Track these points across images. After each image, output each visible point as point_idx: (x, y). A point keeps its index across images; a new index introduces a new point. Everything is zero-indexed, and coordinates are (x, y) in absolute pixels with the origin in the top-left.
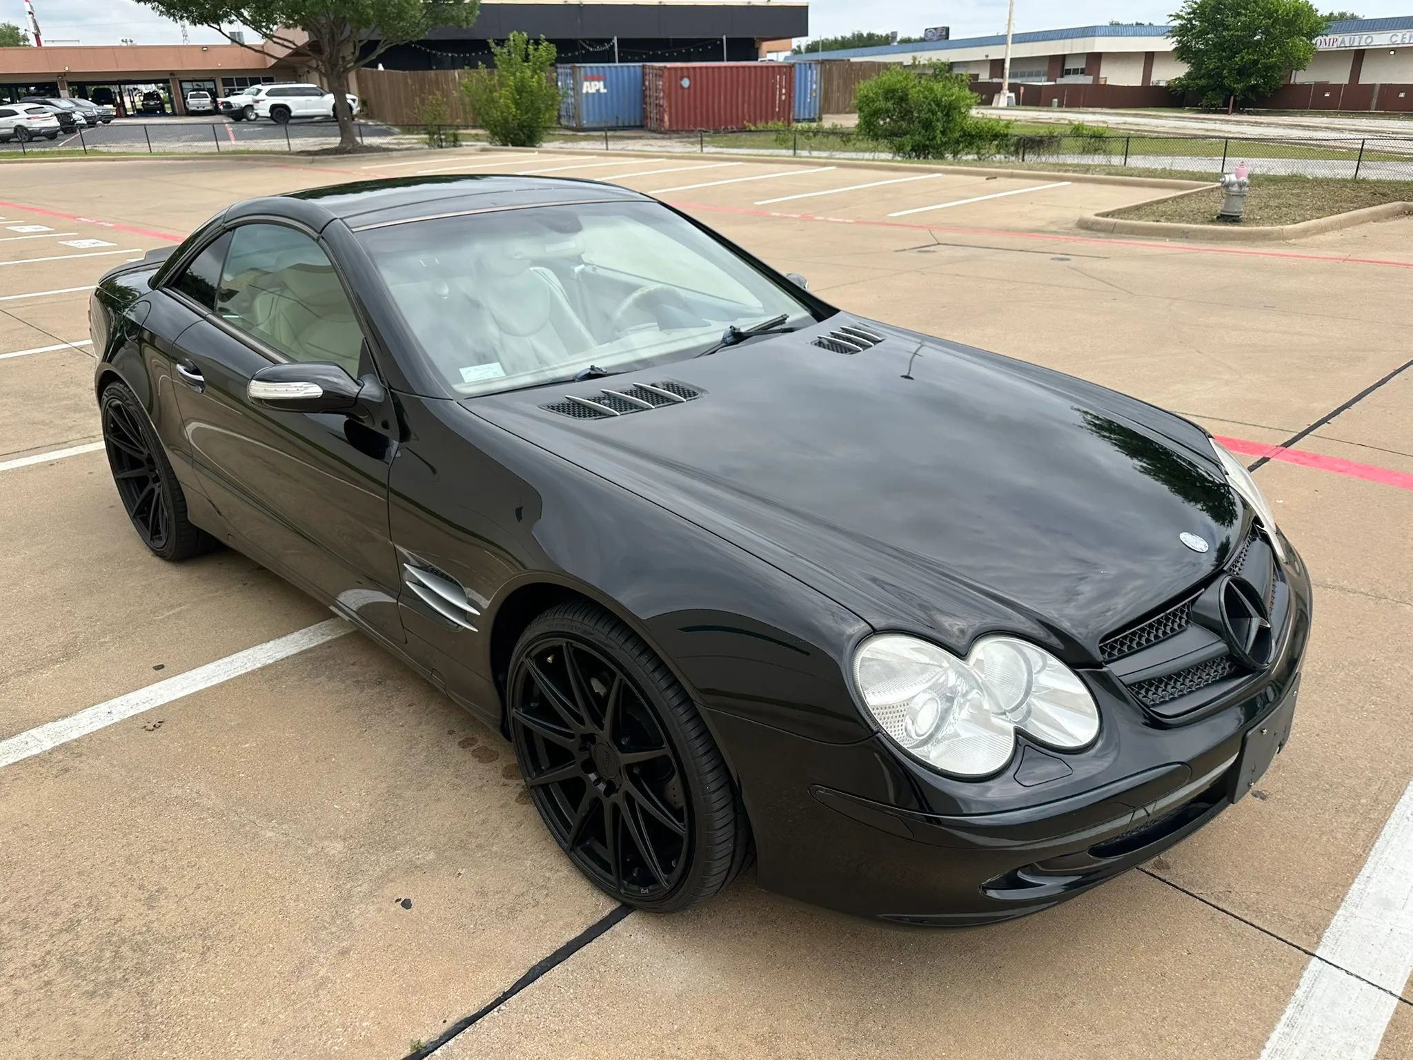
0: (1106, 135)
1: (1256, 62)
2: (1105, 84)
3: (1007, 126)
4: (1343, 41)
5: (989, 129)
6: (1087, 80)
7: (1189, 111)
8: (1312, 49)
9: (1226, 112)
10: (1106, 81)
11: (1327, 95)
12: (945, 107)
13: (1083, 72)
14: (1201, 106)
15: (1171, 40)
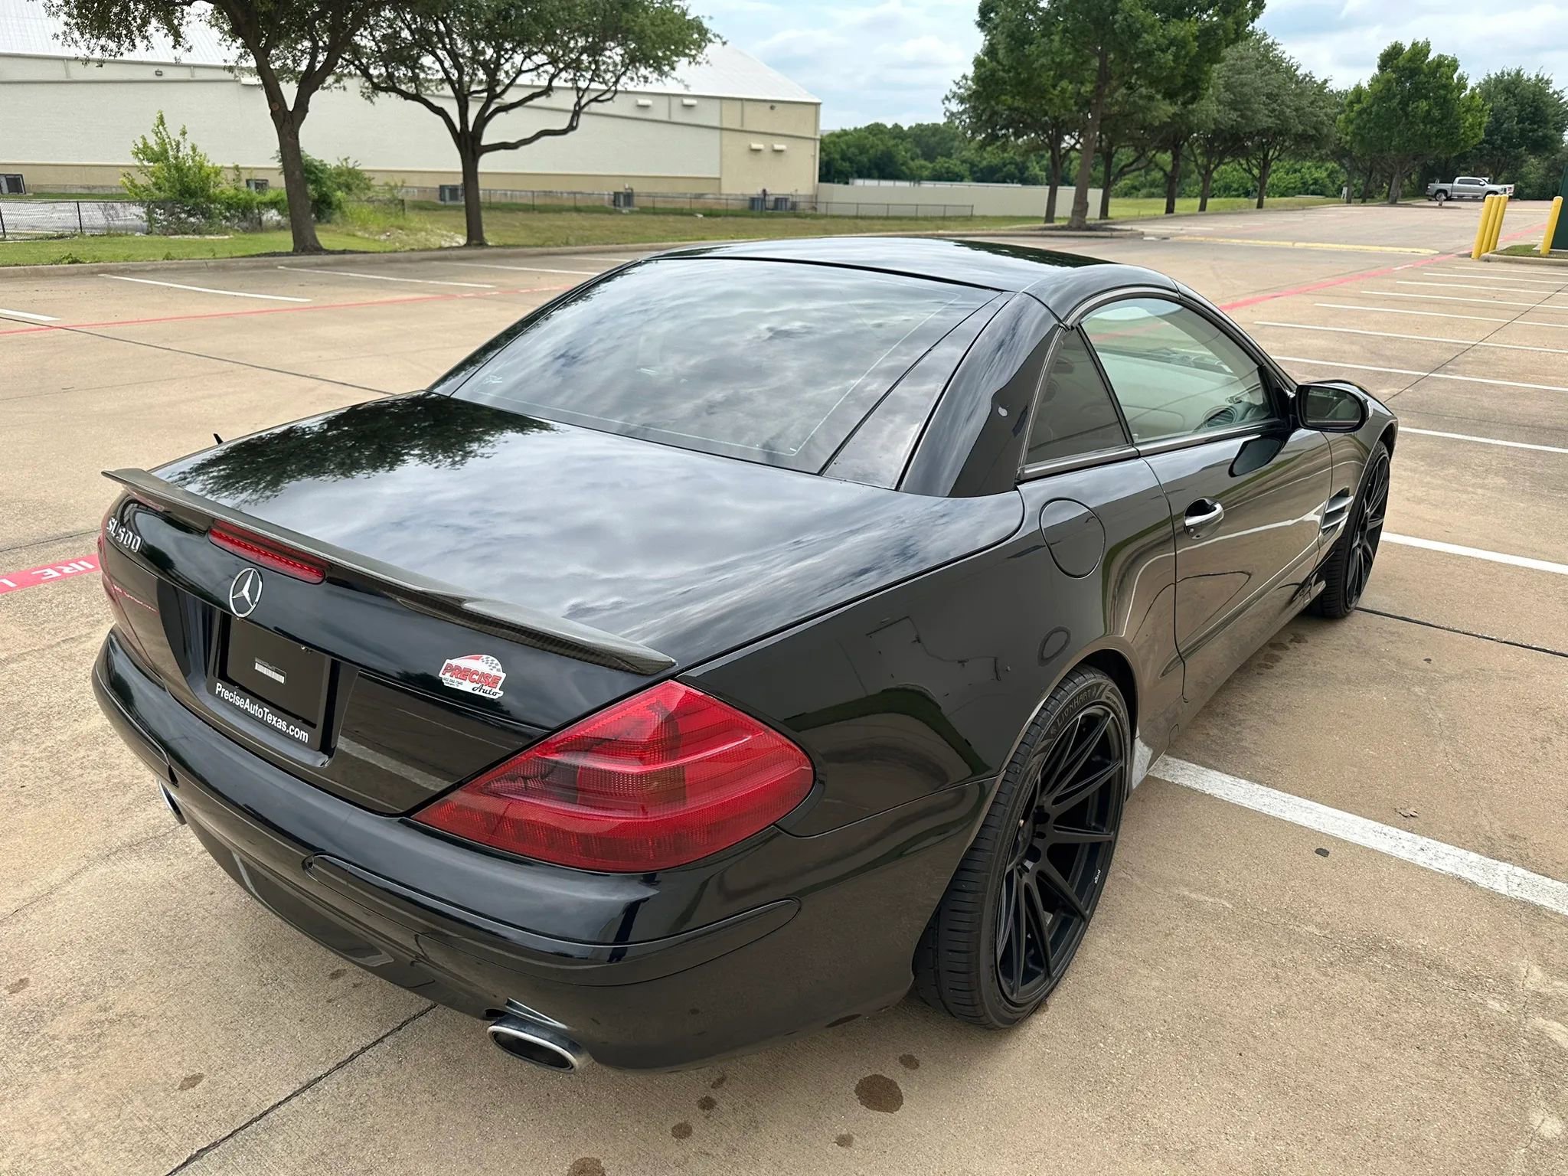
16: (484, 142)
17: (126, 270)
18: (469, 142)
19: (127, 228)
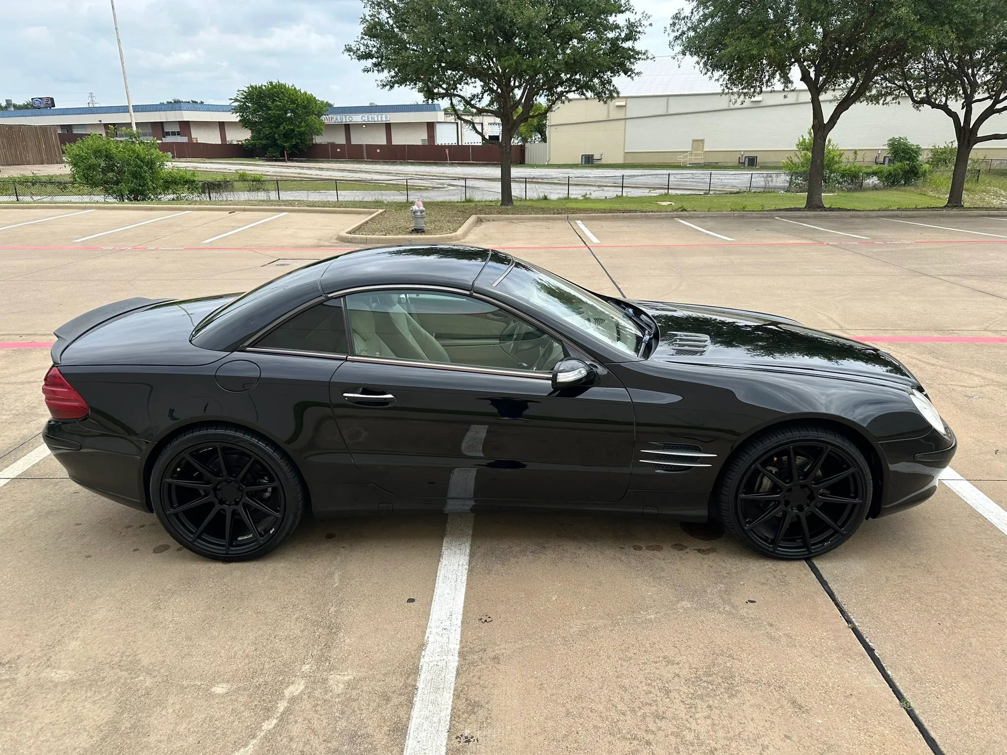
0: (262, 179)
1: (293, 130)
2: (197, 143)
3: (193, 175)
4: (337, 119)
5: (180, 177)
6: (185, 140)
7: (260, 160)
8: (322, 123)
9: (284, 161)
10: (197, 140)
11: (339, 150)
12: (148, 162)
13: (179, 134)
14: (267, 157)
15: (235, 115)
16: (980, 134)
17: (689, 216)
18: (967, 135)
19: (775, 188)
